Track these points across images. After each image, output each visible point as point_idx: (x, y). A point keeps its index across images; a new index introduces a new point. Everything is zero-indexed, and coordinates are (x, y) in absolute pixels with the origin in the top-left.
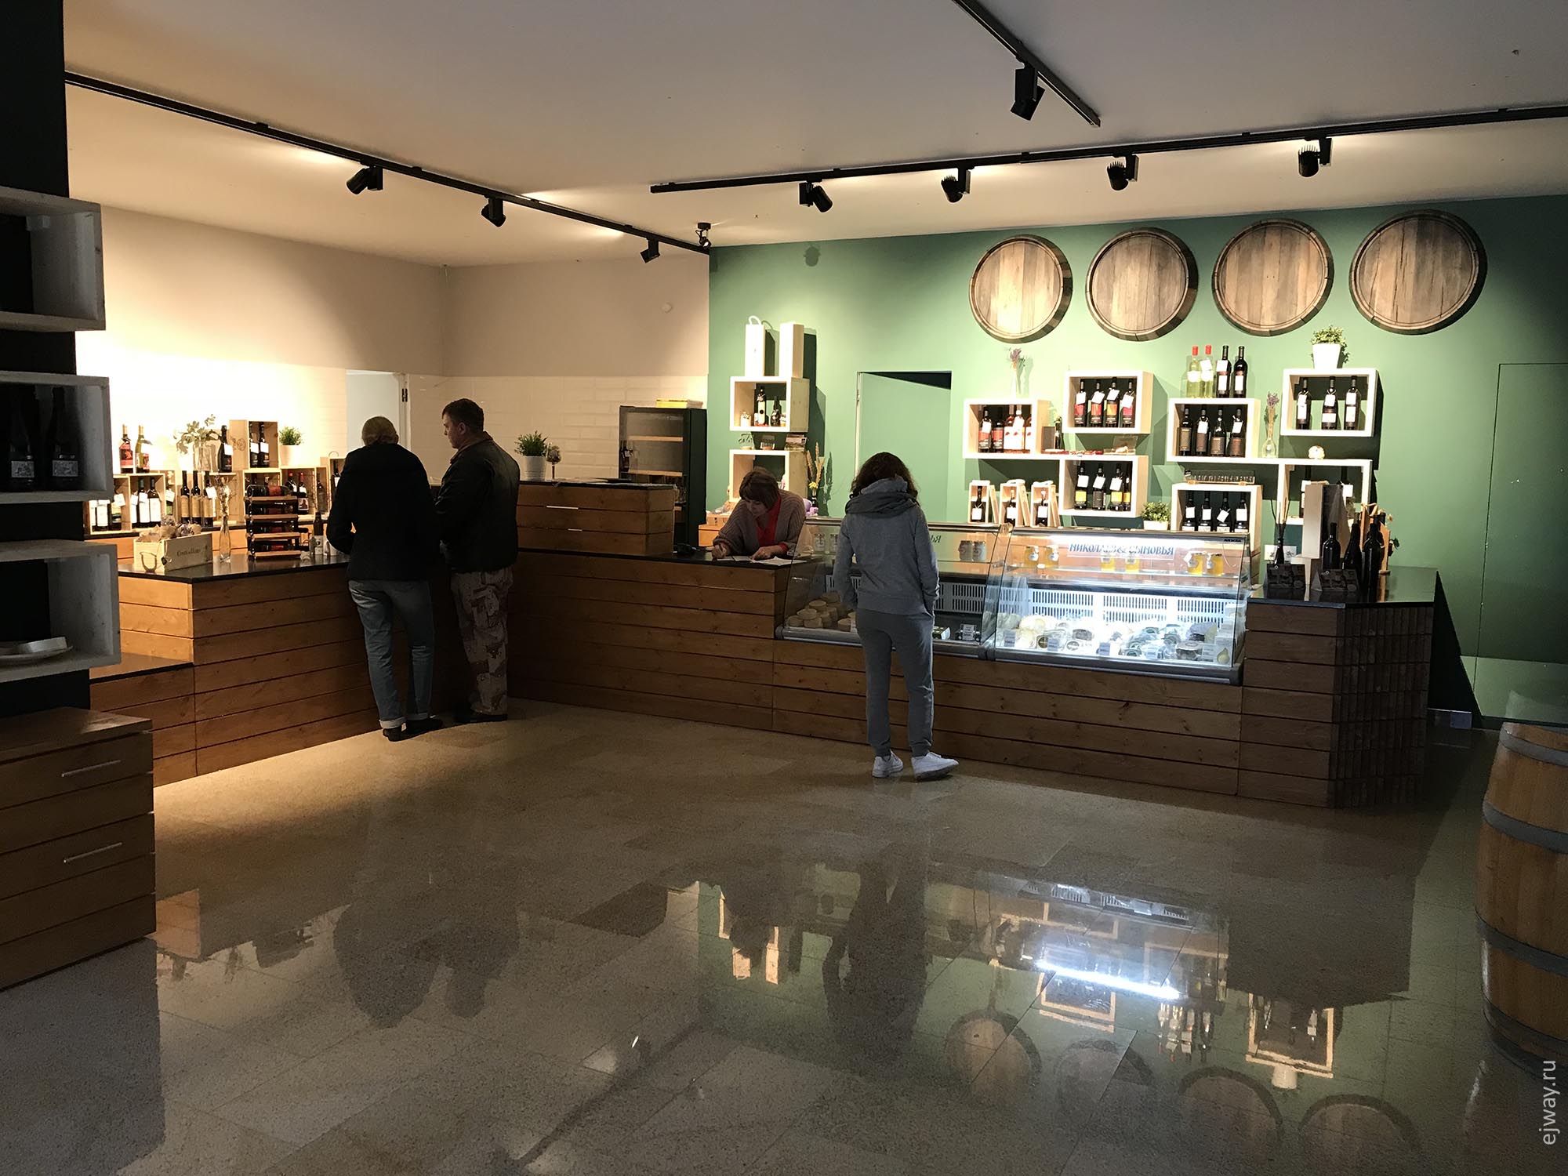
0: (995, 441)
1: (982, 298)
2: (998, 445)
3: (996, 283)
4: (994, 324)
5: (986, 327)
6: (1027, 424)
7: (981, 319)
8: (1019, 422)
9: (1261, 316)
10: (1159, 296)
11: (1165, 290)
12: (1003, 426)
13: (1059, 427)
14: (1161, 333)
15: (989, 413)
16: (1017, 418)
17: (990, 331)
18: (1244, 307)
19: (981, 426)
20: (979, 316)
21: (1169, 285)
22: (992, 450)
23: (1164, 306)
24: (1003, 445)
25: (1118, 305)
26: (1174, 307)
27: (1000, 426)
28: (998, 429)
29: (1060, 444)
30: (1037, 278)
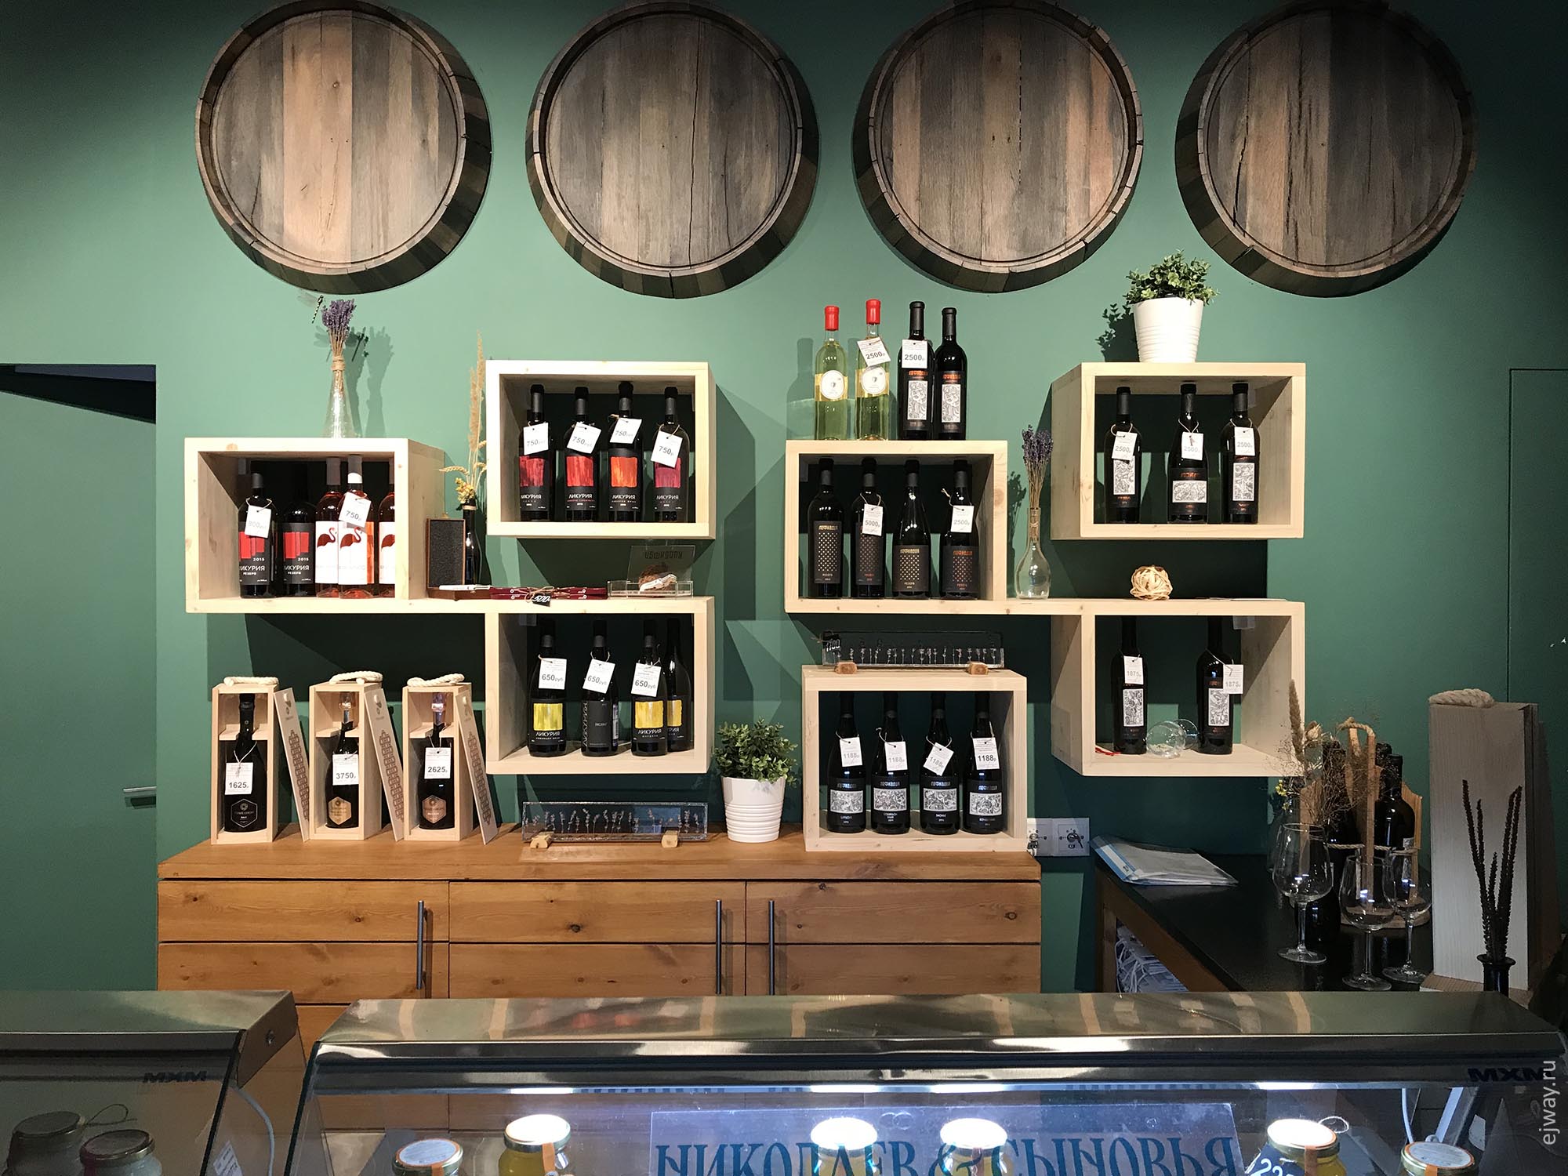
0: (290, 562)
1: (234, 163)
2: (297, 571)
3: (275, 125)
4: (273, 236)
5: (249, 240)
6: (381, 511)
7: (236, 218)
8: (356, 507)
9: (985, 239)
10: (724, 176)
11: (741, 162)
12: (311, 520)
13: (476, 520)
14: (733, 274)
15: (264, 480)
16: (350, 498)
17: (263, 251)
18: (941, 210)
19: (243, 517)
20: (228, 208)
21: (749, 147)
22: (281, 586)
23: (739, 205)
24: (312, 572)
25: (619, 197)
26: (764, 207)
27: (300, 519)
28: (297, 525)
29: (478, 570)
30: (391, 112)
